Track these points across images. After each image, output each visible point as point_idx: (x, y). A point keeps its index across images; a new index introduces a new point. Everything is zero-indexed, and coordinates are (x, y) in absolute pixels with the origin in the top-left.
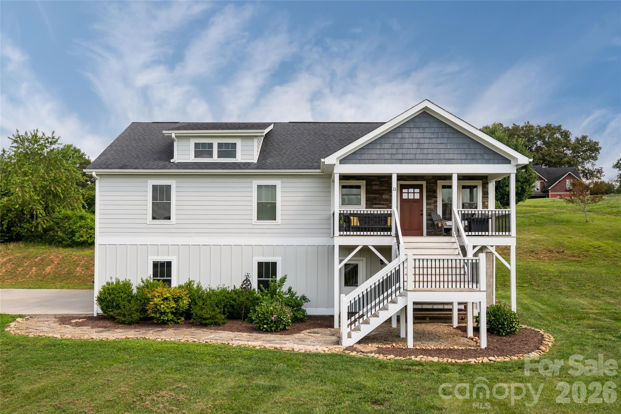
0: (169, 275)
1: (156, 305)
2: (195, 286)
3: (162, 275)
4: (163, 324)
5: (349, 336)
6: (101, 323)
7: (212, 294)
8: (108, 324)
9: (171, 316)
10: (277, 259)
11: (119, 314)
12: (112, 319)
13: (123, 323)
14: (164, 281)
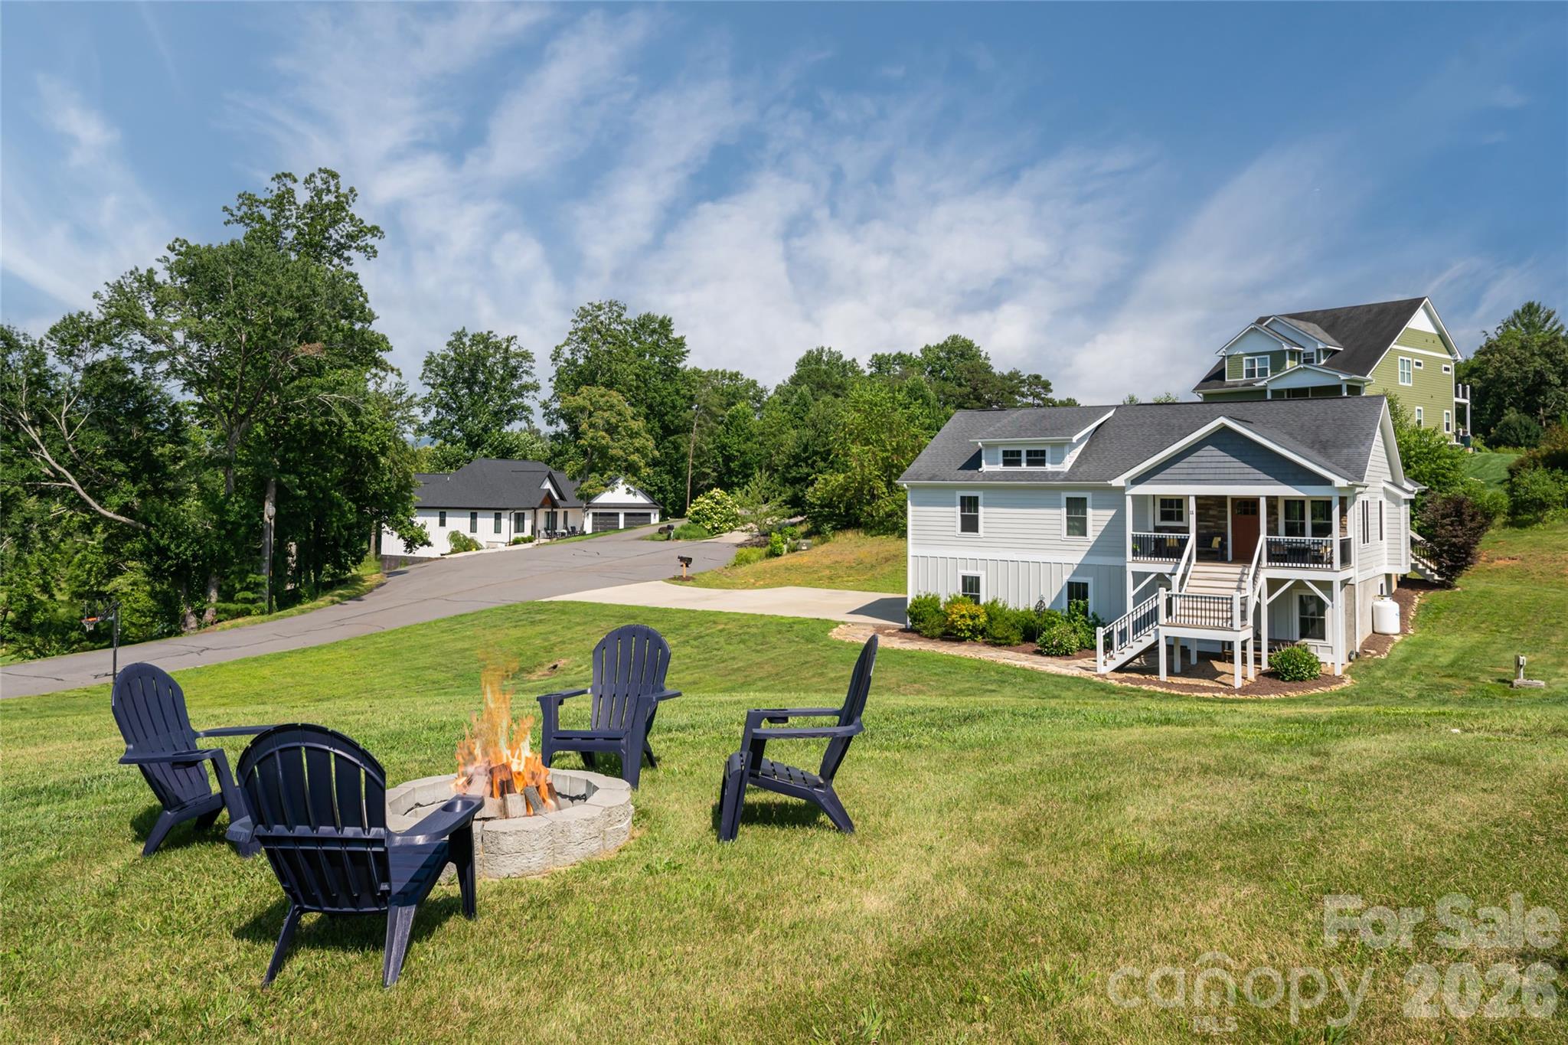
0: (978, 591)
1: (953, 621)
2: (1001, 605)
3: (971, 591)
4: (961, 640)
5: (1105, 663)
6: (909, 635)
7: (1015, 613)
8: (915, 636)
9: (968, 634)
10: (1089, 580)
11: (925, 628)
12: (918, 632)
13: (926, 637)
14: (972, 597)
